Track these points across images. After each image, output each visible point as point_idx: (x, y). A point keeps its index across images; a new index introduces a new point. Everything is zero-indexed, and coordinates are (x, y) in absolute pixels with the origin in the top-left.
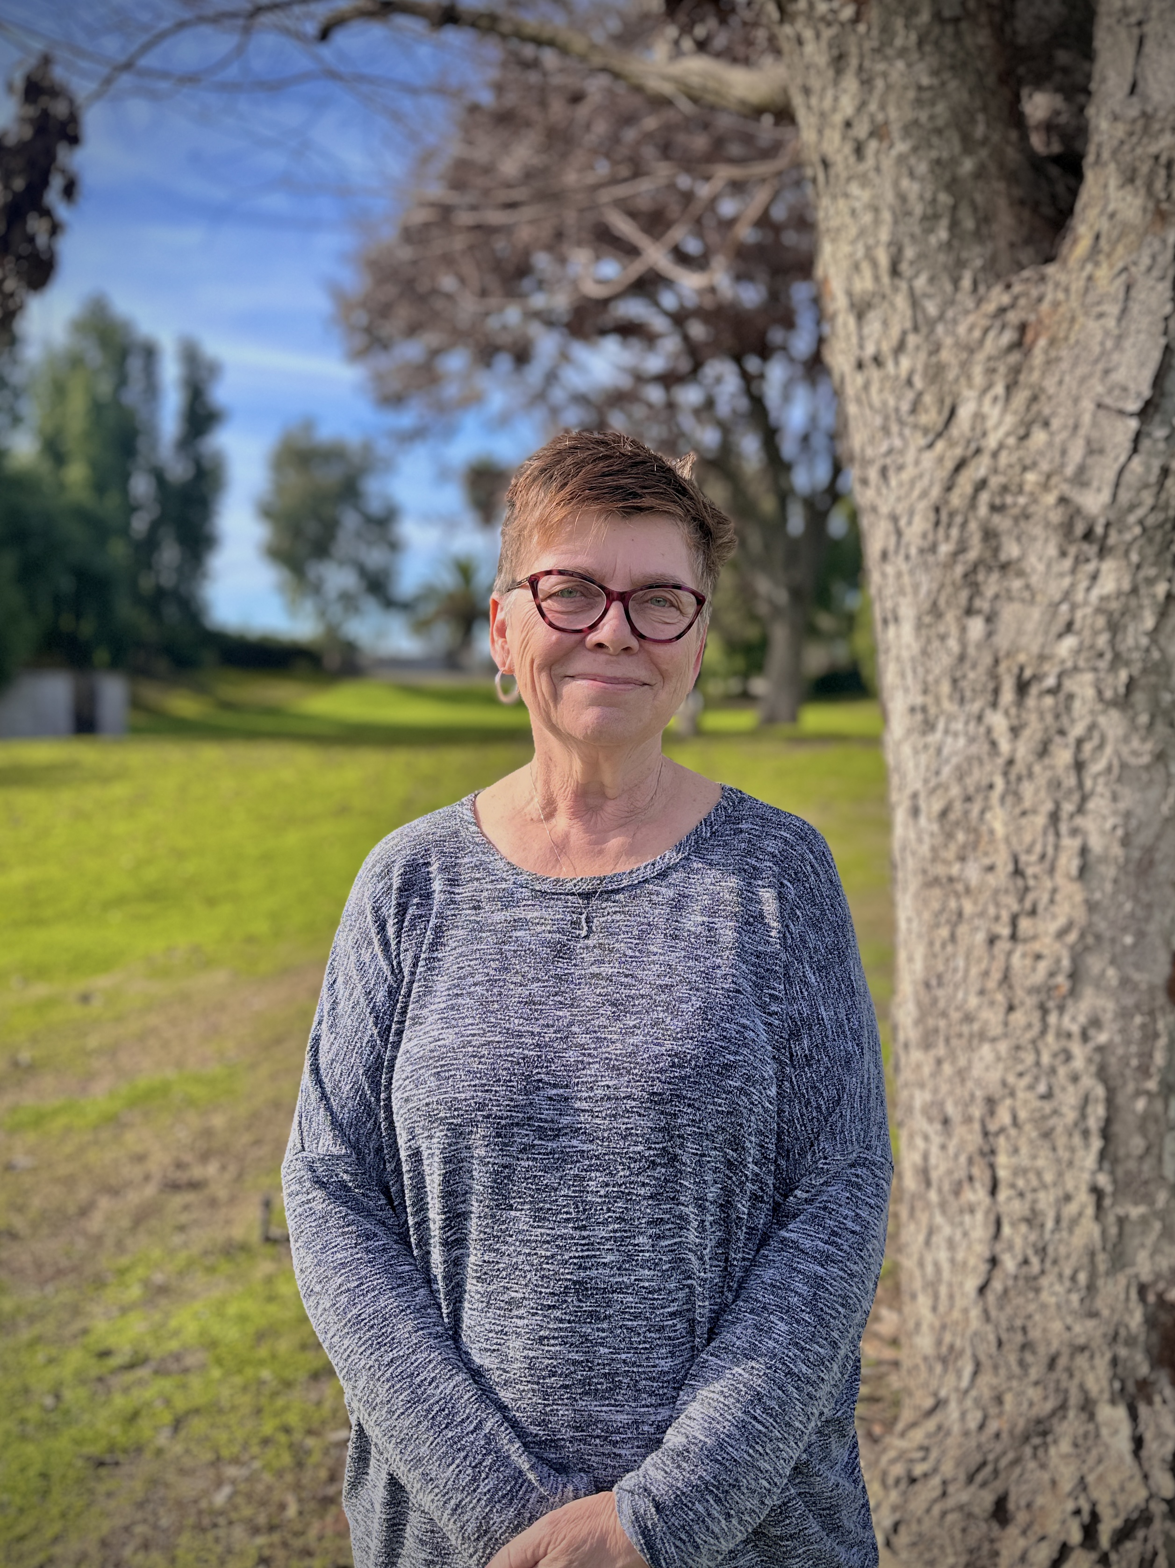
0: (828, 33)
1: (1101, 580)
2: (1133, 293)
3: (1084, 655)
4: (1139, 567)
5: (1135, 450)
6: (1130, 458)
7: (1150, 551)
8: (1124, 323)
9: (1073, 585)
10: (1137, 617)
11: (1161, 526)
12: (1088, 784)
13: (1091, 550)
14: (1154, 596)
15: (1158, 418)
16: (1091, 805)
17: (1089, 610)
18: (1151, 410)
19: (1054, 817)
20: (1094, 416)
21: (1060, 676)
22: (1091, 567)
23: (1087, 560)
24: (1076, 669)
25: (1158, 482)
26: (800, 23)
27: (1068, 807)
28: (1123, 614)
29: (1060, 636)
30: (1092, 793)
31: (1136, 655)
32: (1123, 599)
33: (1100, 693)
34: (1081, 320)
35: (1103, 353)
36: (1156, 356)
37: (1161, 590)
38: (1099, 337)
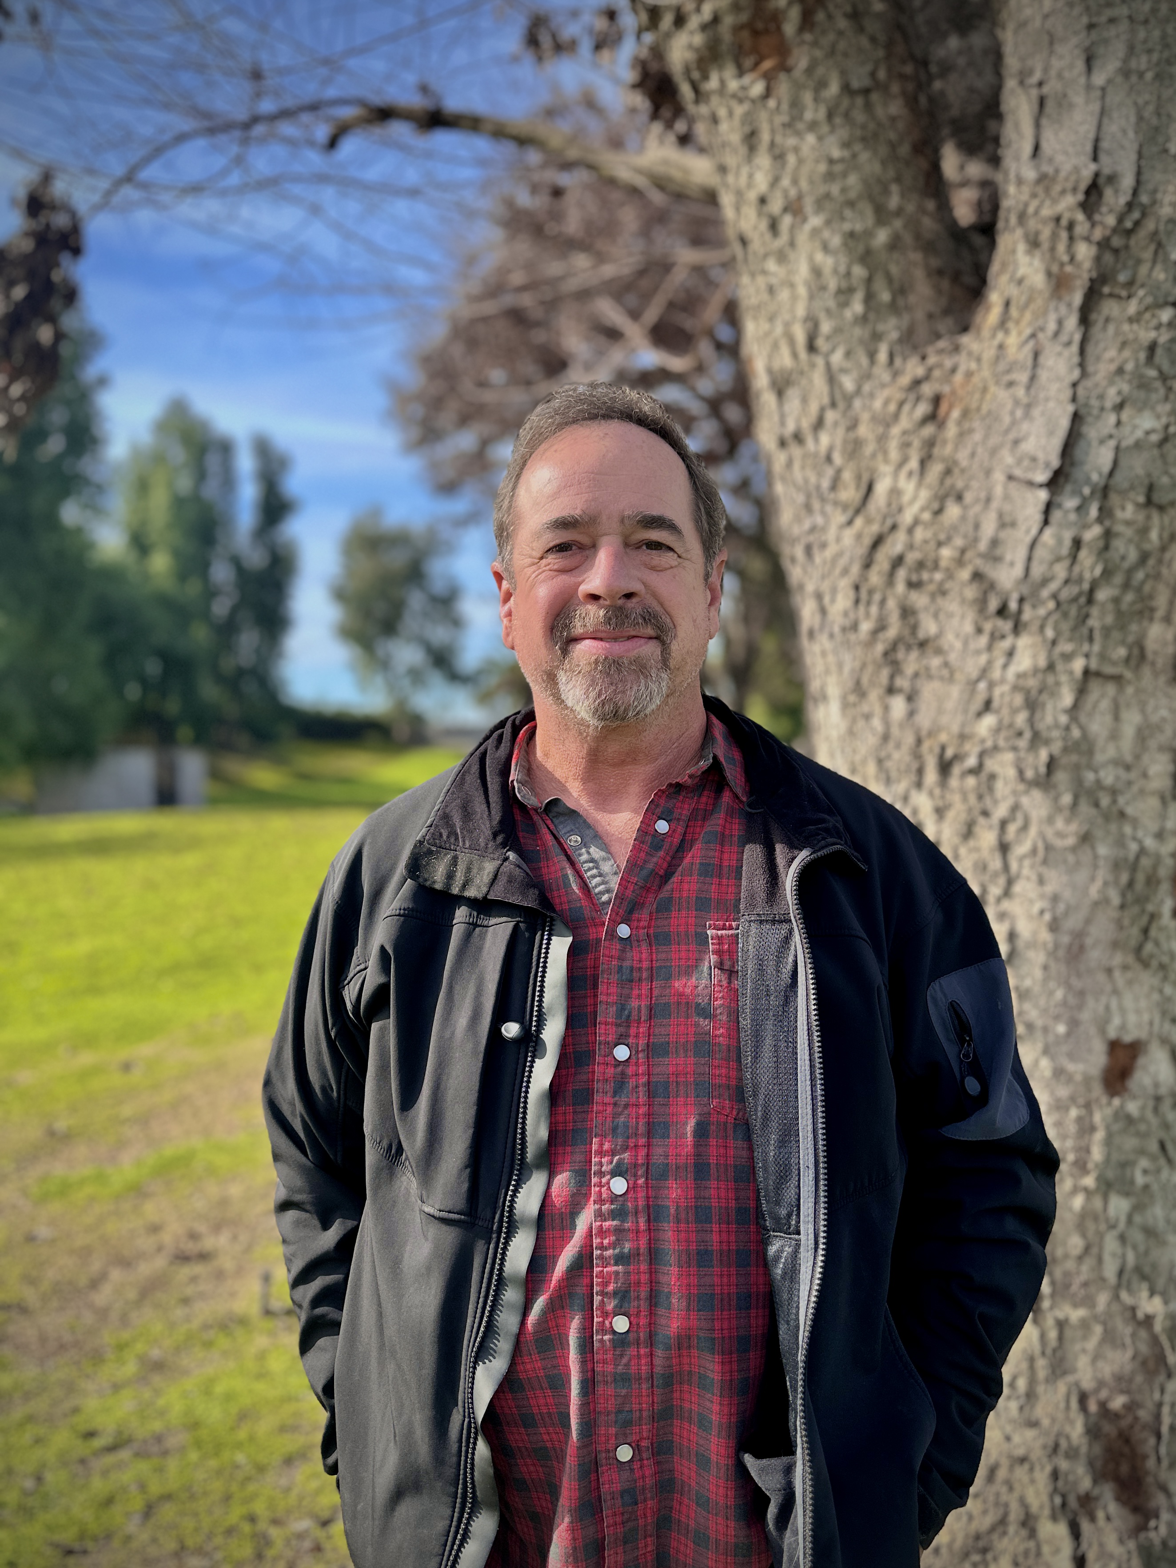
0: (740, 110)
1: (1017, 657)
2: (1041, 359)
3: (1003, 734)
4: (1054, 643)
5: (1046, 522)
6: (1041, 531)
7: (1066, 626)
8: (1033, 391)
9: (990, 663)
10: (1054, 694)
11: (1075, 600)
12: (1014, 866)
13: (1006, 626)
14: (1071, 673)
15: (1068, 488)
16: (1017, 888)
17: (1006, 688)
18: (1061, 480)
20: (1005, 488)
21: (982, 755)
22: (1006, 644)
23: (1003, 637)
24: (996, 748)
25: (1070, 554)
26: (715, 100)
27: (994, 891)
28: (1041, 691)
29: (979, 714)
30: (1018, 876)
31: (1055, 734)
32: (1040, 676)
33: (1021, 773)
34: (993, 389)
35: (1014, 423)
36: (1064, 423)
37: (1078, 665)
38: (1009, 406)
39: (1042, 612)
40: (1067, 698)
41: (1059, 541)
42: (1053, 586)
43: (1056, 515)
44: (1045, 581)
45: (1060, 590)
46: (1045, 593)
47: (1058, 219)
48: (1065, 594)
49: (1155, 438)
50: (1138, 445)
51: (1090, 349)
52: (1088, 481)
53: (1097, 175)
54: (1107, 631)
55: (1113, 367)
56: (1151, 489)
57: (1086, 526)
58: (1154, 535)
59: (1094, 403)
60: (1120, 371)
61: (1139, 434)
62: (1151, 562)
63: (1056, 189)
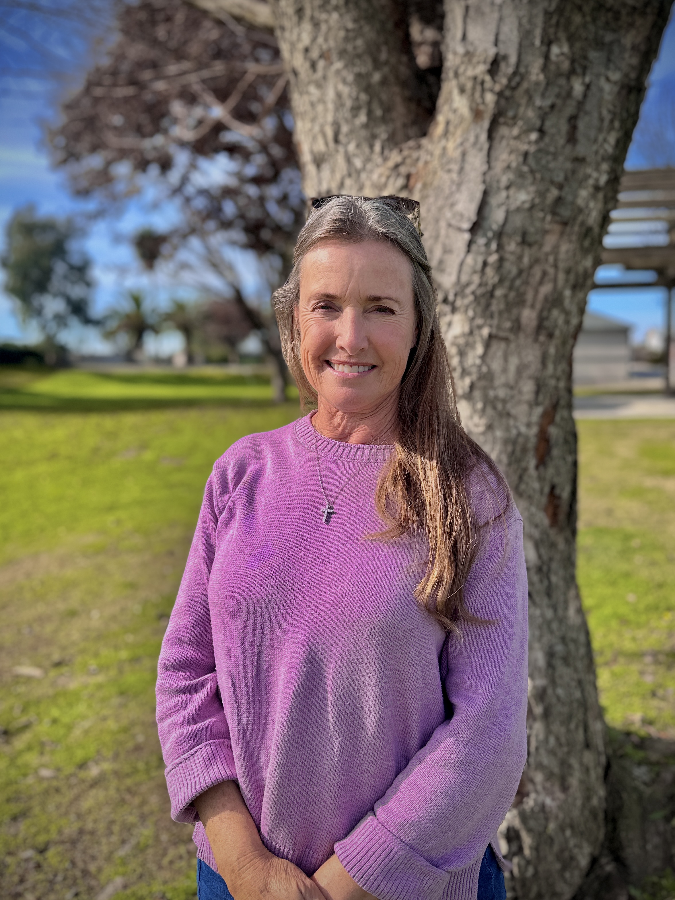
1: (453, 326)
2: (466, 158)
4: (473, 319)
5: (469, 251)
6: (466, 256)
7: (479, 310)
8: (461, 176)
10: (473, 347)
11: (483, 295)
13: (447, 309)
14: (481, 336)
15: (481, 233)
18: (476, 228)
20: (447, 231)
22: (448, 318)
23: (446, 314)
25: (481, 270)
28: (466, 346)
31: (474, 369)
32: (465, 337)
34: (439, 173)
35: (452, 194)
36: (479, 196)
37: (486, 332)
38: (448, 184)
39: (466, 301)
40: (480, 350)
41: (475, 261)
42: (472, 288)
43: (474, 247)
44: (468, 285)
45: (476, 289)
46: (469, 290)
47: (475, 78)
48: (479, 292)
49: (527, 206)
50: (518, 210)
51: (494, 154)
52: (491, 229)
53: (497, 55)
54: (500, 313)
55: (505, 165)
56: (524, 234)
57: (490, 254)
58: (526, 260)
59: (495, 184)
60: (508, 167)
61: (518, 203)
62: (524, 275)
63: (475, 60)
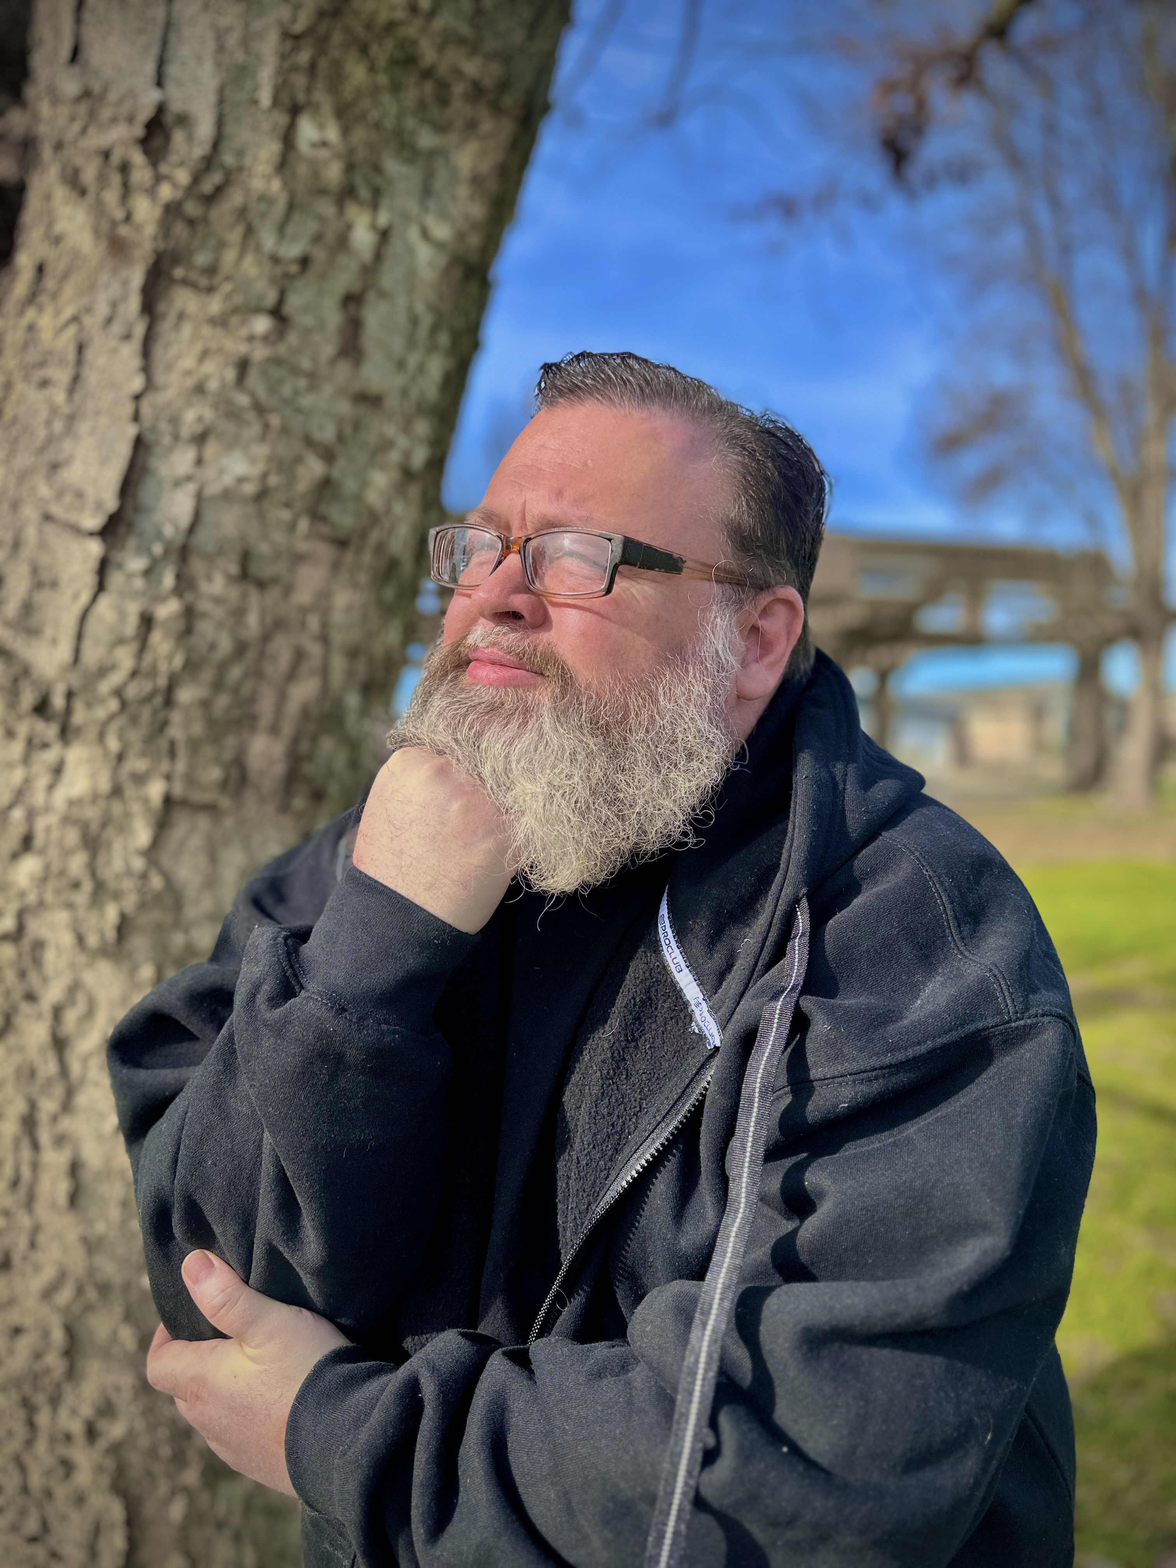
1: (69, 774)
2: (89, 354)
3: (51, 885)
4: (120, 758)
5: (101, 587)
6: (95, 598)
7: (135, 736)
8: (77, 397)
9: (27, 781)
10: (124, 829)
11: (148, 699)
12: (75, 1068)
13: (50, 731)
14: (146, 801)
15: (132, 543)
16: (81, 1099)
17: (52, 819)
18: (122, 530)
19: (29, 1122)
20: (40, 532)
21: (21, 916)
22: (50, 756)
23: (45, 746)
24: (41, 905)
25: (138, 635)
27: (48, 1106)
28: (104, 825)
29: (15, 856)
30: (82, 1081)
31: (128, 884)
32: (102, 803)
33: (80, 939)
34: (20, 387)
35: (51, 439)
36: (123, 451)
37: (156, 790)
38: (44, 415)
39: (101, 713)
40: (143, 836)
41: (122, 615)
42: (116, 679)
43: (115, 579)
44: (103, 671)
45: (125, 684)
46: (105, 687)
47: (105, 154)
48: (132, 691)
49: (250, 489)
50: (227, 496)
51: (158, 351)
52: (159, 536)
53: (161, 109)
54: (194, 745)
55: (190, 382)
56: (246, 558)
57: (159, 599)
58: (253, 620)
59: (164, 426)
60: (200, 389)
61: (228, 480)
62: (251, 655)
63: (106, 114)
